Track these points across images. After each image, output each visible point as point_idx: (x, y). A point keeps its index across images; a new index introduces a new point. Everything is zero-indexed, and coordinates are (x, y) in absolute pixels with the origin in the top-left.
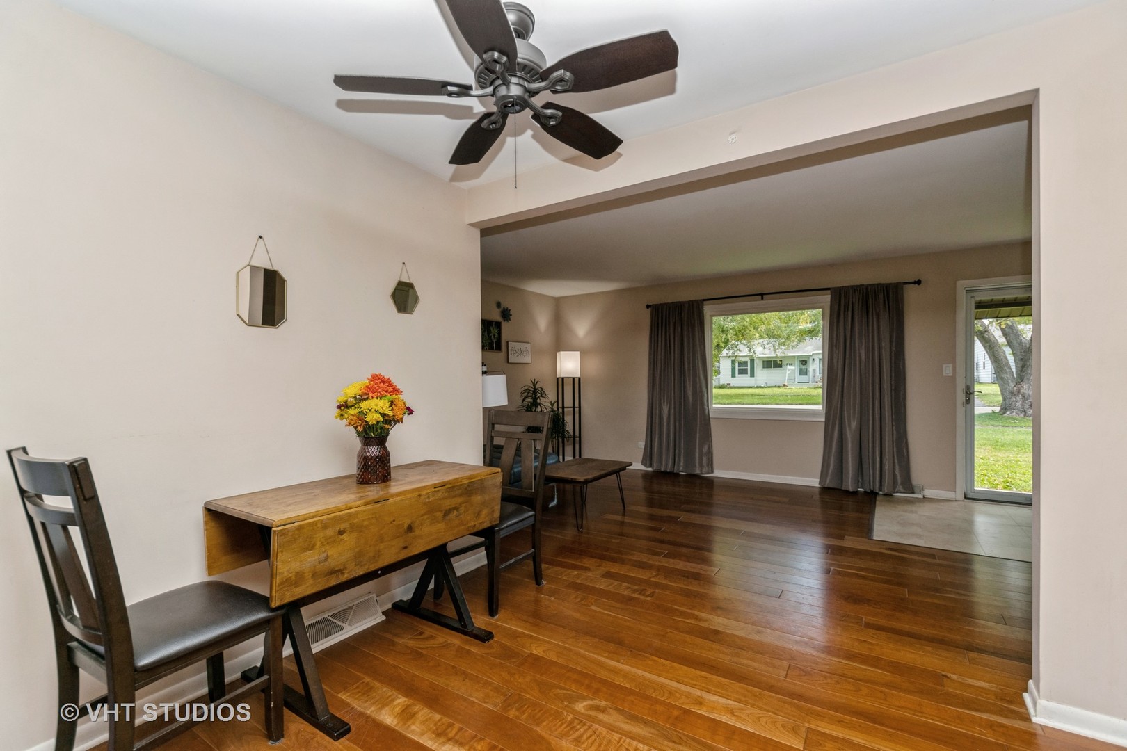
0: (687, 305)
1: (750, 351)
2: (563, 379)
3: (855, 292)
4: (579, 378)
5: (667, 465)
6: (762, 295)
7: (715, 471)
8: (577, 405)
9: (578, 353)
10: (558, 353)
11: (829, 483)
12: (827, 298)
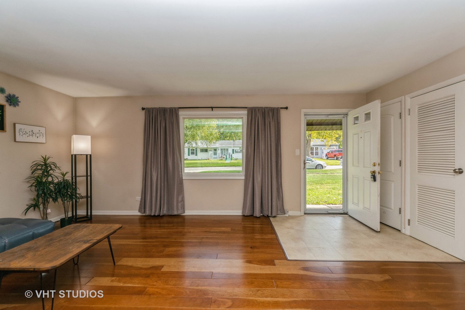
0: (169, 110)
1: (196, 145)
2: (75, 155)
3: (259, 110)
4: (91, 155)
5: (155, 211)
6: (212, 108)
7: (186, 211)
8: (89, 174)
9: (90, 137)
10: (72, 136)
11: (247, 213)
12: (245, 112)
